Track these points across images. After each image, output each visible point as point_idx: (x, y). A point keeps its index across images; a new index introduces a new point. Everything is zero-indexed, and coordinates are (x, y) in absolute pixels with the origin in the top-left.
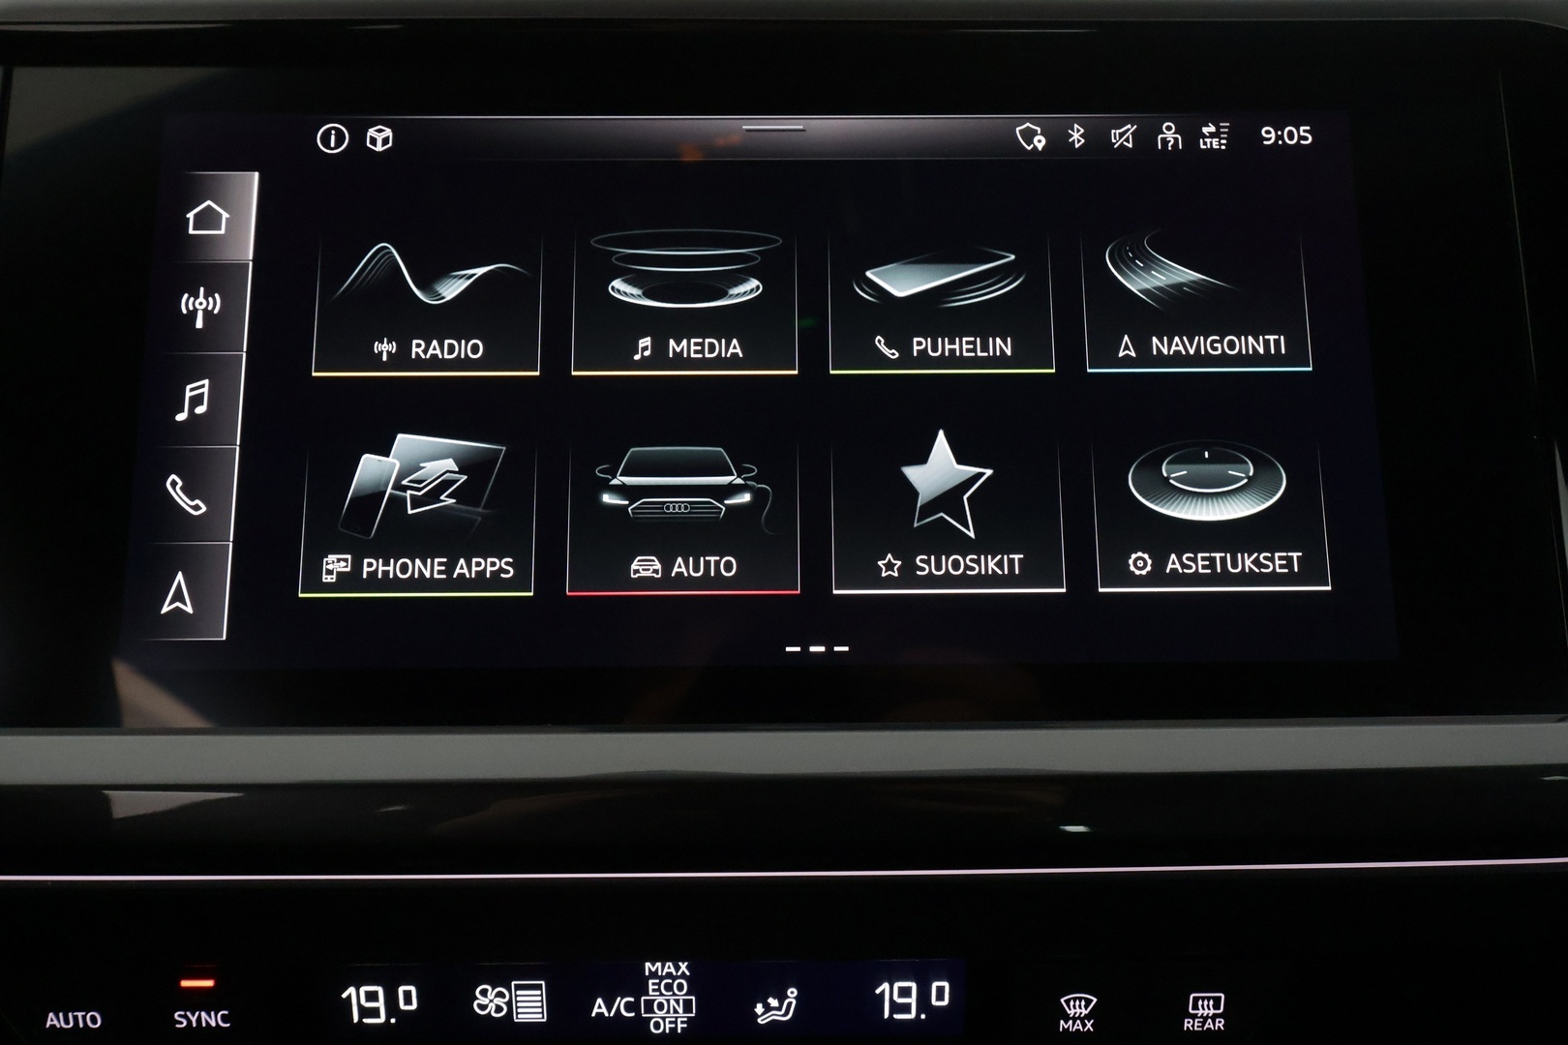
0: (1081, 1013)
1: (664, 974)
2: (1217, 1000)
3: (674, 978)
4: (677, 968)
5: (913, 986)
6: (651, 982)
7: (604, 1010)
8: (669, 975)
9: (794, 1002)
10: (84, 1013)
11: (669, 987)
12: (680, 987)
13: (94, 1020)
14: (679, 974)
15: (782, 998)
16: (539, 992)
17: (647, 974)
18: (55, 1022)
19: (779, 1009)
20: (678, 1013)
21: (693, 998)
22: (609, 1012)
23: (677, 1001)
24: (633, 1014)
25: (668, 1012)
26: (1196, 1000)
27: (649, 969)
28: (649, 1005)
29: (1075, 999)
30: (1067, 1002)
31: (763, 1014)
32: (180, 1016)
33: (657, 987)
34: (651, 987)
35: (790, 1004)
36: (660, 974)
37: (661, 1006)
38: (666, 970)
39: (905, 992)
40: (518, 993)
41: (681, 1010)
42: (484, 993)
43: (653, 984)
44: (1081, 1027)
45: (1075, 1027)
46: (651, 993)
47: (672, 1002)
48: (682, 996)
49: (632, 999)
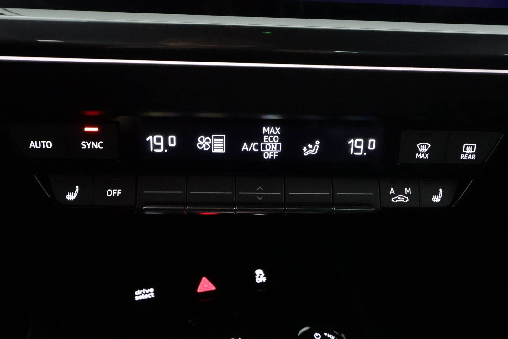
0: (424, 151)
1: (270, 133)
2: (473, 147)
3: (274, 135)
4: (275, 131)
5: (362, 141)
6: (265, 136)
7: (247, 148)
8: (272, 134)
9: (318, 146)
10: (45, 142)
11: (272, 139)
12: (276, 139)
13: (49, 145)
14: (276, 133)
15: (314, 144)
16: (222, 140)
17: (264, 133)
18: (34, 145)
19: (312, 149)
20: (274, 150)
21: (281, 144)
22: (249, 149)
23: (274, 145)
24: (257, 150)
25: (271, 150)
26: (466, 146)
27: (265, 131)
28: (264, 146)
29: (422, 145)
30: (420, 146)
31: (306, 151)
32: (84, 143)
33: (267, 139)
34: (265, 139)
35: (316, 147)
36: (269, 133)
37: (268, 147)
38: (271, 132)
39: (359, 143)
40: (215, 140)
41: (275, 149)
42: (202, 139)
43: (266, 137)
44: (424, 157)
45: (422, 157)
46: (265, 141)
47: (273, 146)
48: (276, 142)
49: (258, 144)
